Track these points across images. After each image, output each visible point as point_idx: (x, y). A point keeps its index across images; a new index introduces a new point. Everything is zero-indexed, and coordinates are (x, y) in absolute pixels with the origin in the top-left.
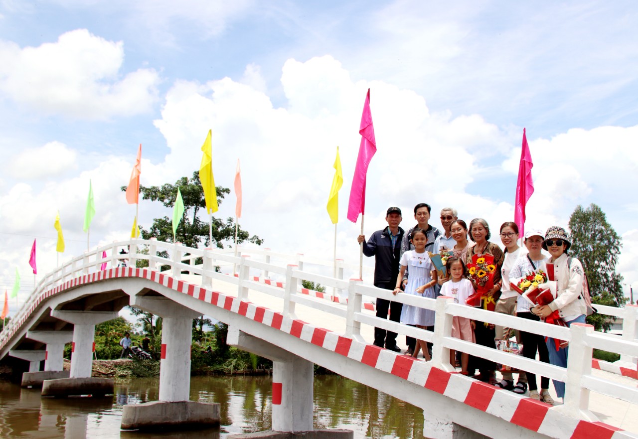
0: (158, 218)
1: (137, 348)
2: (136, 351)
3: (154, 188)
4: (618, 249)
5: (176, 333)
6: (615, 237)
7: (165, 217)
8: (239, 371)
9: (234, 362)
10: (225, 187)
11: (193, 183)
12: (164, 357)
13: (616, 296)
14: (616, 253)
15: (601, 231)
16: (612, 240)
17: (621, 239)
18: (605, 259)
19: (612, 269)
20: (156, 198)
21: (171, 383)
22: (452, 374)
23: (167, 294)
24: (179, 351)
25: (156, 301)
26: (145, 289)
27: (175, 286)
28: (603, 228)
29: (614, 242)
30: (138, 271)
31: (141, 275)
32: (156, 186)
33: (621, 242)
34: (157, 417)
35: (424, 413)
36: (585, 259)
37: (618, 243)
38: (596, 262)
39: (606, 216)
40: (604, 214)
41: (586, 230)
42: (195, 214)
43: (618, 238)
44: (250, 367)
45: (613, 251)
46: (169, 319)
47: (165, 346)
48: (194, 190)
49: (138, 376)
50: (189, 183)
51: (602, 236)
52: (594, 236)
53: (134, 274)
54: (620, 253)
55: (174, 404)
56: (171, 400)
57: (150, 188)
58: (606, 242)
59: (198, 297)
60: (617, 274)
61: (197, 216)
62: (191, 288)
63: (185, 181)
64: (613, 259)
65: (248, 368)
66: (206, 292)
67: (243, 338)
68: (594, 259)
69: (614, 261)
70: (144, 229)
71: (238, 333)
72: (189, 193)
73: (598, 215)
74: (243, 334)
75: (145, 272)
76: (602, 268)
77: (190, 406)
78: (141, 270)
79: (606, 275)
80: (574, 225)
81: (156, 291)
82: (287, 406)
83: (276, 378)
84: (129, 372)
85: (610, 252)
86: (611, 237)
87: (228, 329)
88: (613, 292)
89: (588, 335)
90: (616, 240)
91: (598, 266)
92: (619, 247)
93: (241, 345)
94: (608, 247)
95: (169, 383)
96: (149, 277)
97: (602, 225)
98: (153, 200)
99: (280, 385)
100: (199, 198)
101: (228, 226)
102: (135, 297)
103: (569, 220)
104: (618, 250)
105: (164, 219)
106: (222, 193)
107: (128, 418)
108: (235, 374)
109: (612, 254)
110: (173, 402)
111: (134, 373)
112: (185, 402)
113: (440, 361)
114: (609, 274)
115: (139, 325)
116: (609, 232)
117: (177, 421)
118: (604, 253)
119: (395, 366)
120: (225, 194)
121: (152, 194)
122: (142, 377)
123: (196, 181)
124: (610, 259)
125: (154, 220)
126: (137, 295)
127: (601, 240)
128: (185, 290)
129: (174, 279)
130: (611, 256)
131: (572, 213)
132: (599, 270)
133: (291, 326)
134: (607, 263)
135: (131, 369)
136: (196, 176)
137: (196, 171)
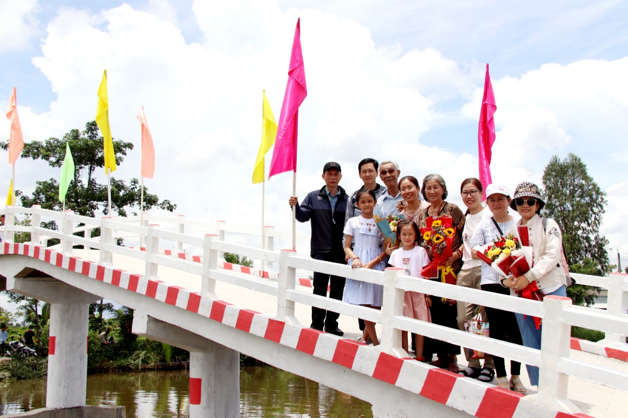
0: (42, 180)
1: (17, 343)
2: (15, 347)
3: (35, 143)
4: (601, 207)
5: (68, 322)
6: (598, 192)
7: (51, 179)
8: (148, 366)
9: (142, 354)
10: (126, 141)
11: (86, 136)
12: (53, 353)
13: (601, 263)
14: (600, 211)
15: (581, 186)
16: (594, 197)
17: (605, 195)
18: (586, 220)
19: (595, 231)
20: (38, 156)
21: (63, 384)
22: (405, 360)
23: (56, 274)
24: (72, 344)
25: (42, 283)
26: (26, 269)
27: (65, 264)
28: (584, 182)
29: (596, 199)
30: (16, 247)
31: (21, 251)
32: (38, 140)
33: (605, 198)
35: (373, 409)
36: (562, 220)
37: (602, 199)
38: (576, 223)
39: (586, 167)
40: (585, 166)
41: (564, 185)
42: (90, 175)
43: (602, 194)
44: (163, 360)
45: (596, 210)
46: (59, 305)
47: (54, 338)
48: (87, 145)
49: (19, 378)
50: (82, 136)
51: (583, 192)
52: (573, 193)
53: (11, 251)
54: (604, 212)
55: (66, 411)
56: (61, 405)
57: (30, 143)
58: (587, 199)
59: (94, 277)
60: (601, 237)
61: (92, 177)
62: (86, 266)
63: (75, 134)
64: (596, 219)
65: (160, 361)
66: (105, 271)
67: (152, 325)
68: (573, 220)
69: (597, 222)
70: (24, 194)
71: (146, 318)
72: (81, 150)
73: (577, 167)
74: (152, 320)
75: (26, 248)
76: (584, 230)
77: (86, 412)
78: (21, 246)
79: (588, 239)
80: (550, 180)
81: (41, 270)
82: (208, 406)
83: (195, 372)
84: (7, 374)
85: (592, 210)
86: (594, 193)
87: (134, 315)
88: (597, 258)
89: (565, 309)
90: (600, 196)
91: (579, 228)
92: (604, 205)
93: (150, 334)
94: (590, 205)
95: (60, 385)
96: (31, 253)
97: (583, 179)
98: (34, 158)
99: (198, 381)
100: (95, 156)
101: (132, 189)
102: (14, 280)
103: (543, 174)
104: (602, 209)
105: (51, 182)
106: (124, 149)
108: (144, 370)
109: (594, 213)
110: (64, 409)
111: (13, 375)
112: (79, 408)
113: (389, 346)
114: (592, 237)
115: (20, 314)
116: (591, 187)
118: (585, 213)
119: (337, 352)
120: (128, 150)
121: (32, 150)
122: (24, 379)
123: (90, 134)
124: (593, 219)
125: (37, 182)
126: (16, 277)
127: (582, 196)
128: (79, 269)
129: (64, 255)
130: (593, 215)
131: (546, 166)
132: (580, 232)
133: (210, 309)
134: (589, 225)
135: (9, 370)
136: (90, 128)
137: (91, 121)
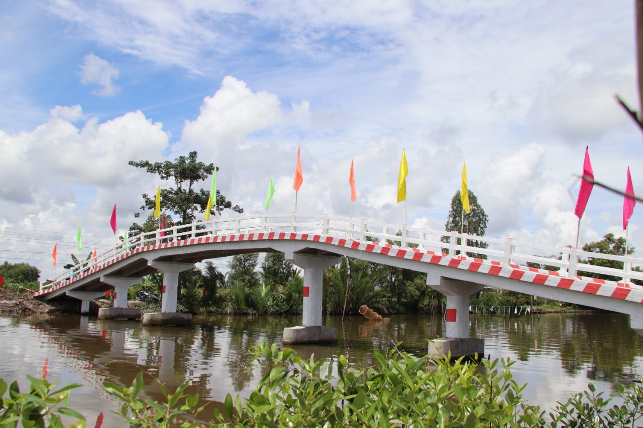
5: (315, 279)
6: (483, 215)
12: (308, 296)
14: (484, 227)
16: (481, 217)
17: (488, 217)
24: (317, 291)
26: (308, 248)
28: (475, 208)
29: (482, 219)
33: (487, 219)
34: (305, 337)
37: (486, 219)
39: (477, 198)
40: (476, 197)
42: (190, 186)
43: (485, 216)
51: (474, 214)
54: (486, 227)
58: (478, 218)
61: (191, 188)
63: (182, 159)
67: (445, 281)
71: (439, 278)
73: (471, 198)
74: (443, 279)
77: (322, 329)
80: (455, 205)
85: (480, 226)
86: (481, 215)
87: (428, 276)
90: (484, 217)
93: (441, 285)
95: (312, 314)
97: (475, 206)
102: (292, 254)
103: (451, 202)
104: (485, 225)
105: (170, 190)
107: (290, 336)
109: (481, 228)
112: (320, 327)
116: (479, 211)
117: (316, 339)
123: (191, 160)
124: (480, 231)
125: (160, 190)
126: (294, 252)
131: (453, 196)
136: (192, 156)
137: (192, 151)
